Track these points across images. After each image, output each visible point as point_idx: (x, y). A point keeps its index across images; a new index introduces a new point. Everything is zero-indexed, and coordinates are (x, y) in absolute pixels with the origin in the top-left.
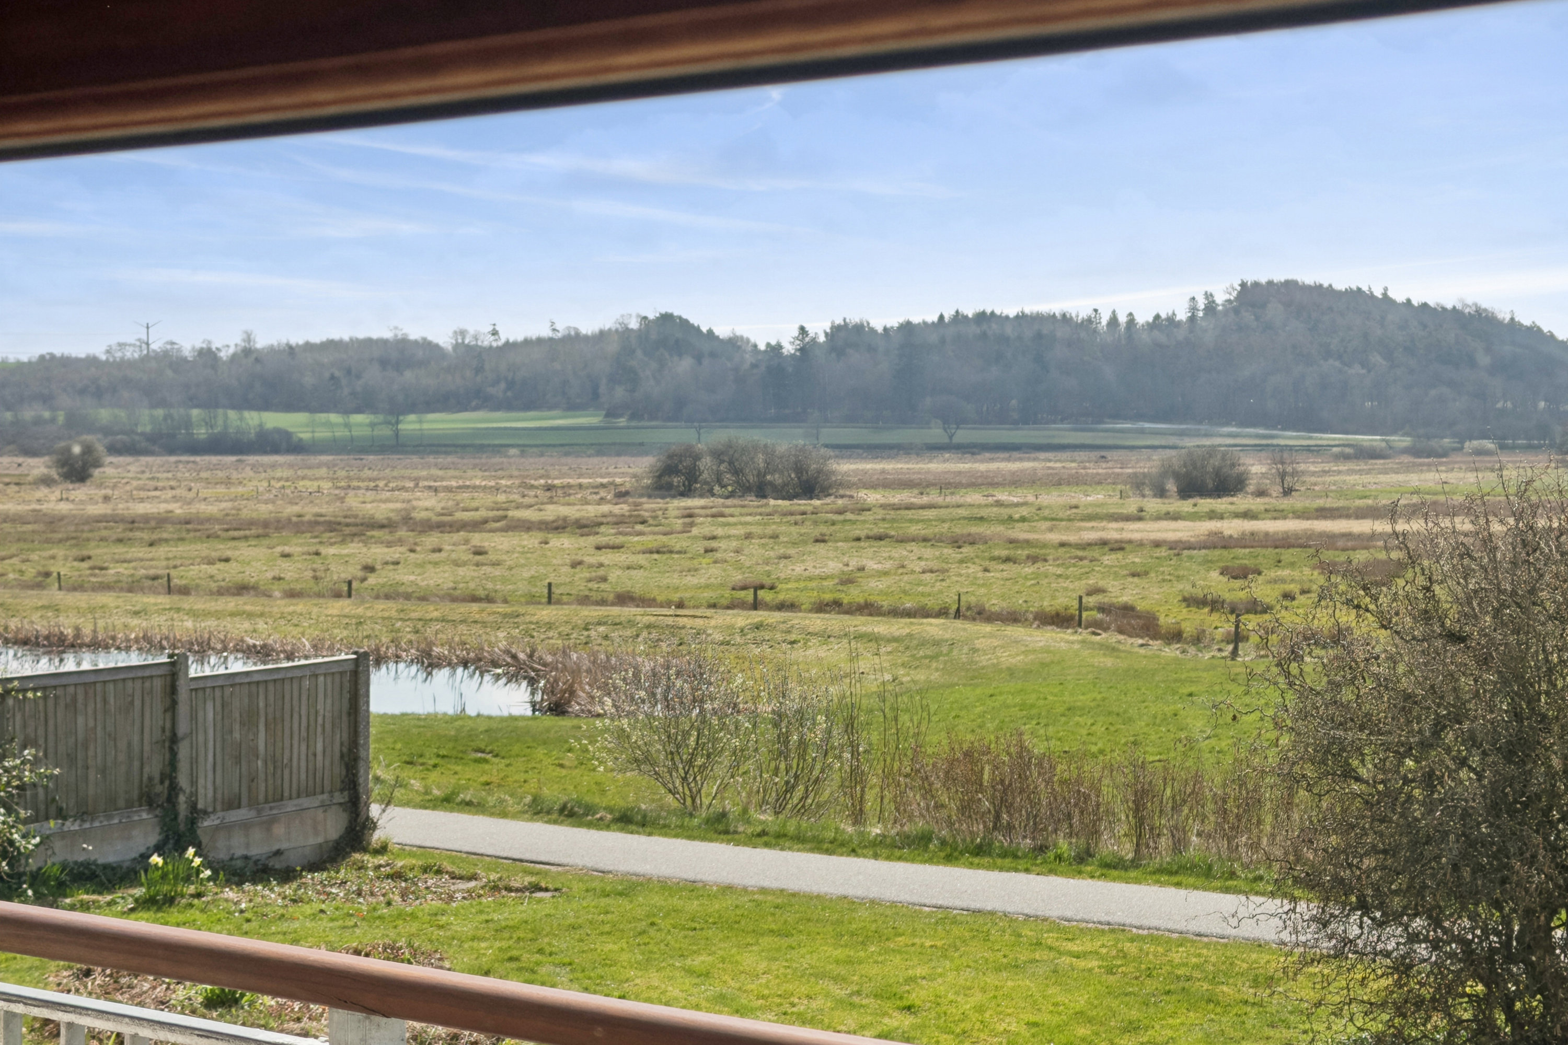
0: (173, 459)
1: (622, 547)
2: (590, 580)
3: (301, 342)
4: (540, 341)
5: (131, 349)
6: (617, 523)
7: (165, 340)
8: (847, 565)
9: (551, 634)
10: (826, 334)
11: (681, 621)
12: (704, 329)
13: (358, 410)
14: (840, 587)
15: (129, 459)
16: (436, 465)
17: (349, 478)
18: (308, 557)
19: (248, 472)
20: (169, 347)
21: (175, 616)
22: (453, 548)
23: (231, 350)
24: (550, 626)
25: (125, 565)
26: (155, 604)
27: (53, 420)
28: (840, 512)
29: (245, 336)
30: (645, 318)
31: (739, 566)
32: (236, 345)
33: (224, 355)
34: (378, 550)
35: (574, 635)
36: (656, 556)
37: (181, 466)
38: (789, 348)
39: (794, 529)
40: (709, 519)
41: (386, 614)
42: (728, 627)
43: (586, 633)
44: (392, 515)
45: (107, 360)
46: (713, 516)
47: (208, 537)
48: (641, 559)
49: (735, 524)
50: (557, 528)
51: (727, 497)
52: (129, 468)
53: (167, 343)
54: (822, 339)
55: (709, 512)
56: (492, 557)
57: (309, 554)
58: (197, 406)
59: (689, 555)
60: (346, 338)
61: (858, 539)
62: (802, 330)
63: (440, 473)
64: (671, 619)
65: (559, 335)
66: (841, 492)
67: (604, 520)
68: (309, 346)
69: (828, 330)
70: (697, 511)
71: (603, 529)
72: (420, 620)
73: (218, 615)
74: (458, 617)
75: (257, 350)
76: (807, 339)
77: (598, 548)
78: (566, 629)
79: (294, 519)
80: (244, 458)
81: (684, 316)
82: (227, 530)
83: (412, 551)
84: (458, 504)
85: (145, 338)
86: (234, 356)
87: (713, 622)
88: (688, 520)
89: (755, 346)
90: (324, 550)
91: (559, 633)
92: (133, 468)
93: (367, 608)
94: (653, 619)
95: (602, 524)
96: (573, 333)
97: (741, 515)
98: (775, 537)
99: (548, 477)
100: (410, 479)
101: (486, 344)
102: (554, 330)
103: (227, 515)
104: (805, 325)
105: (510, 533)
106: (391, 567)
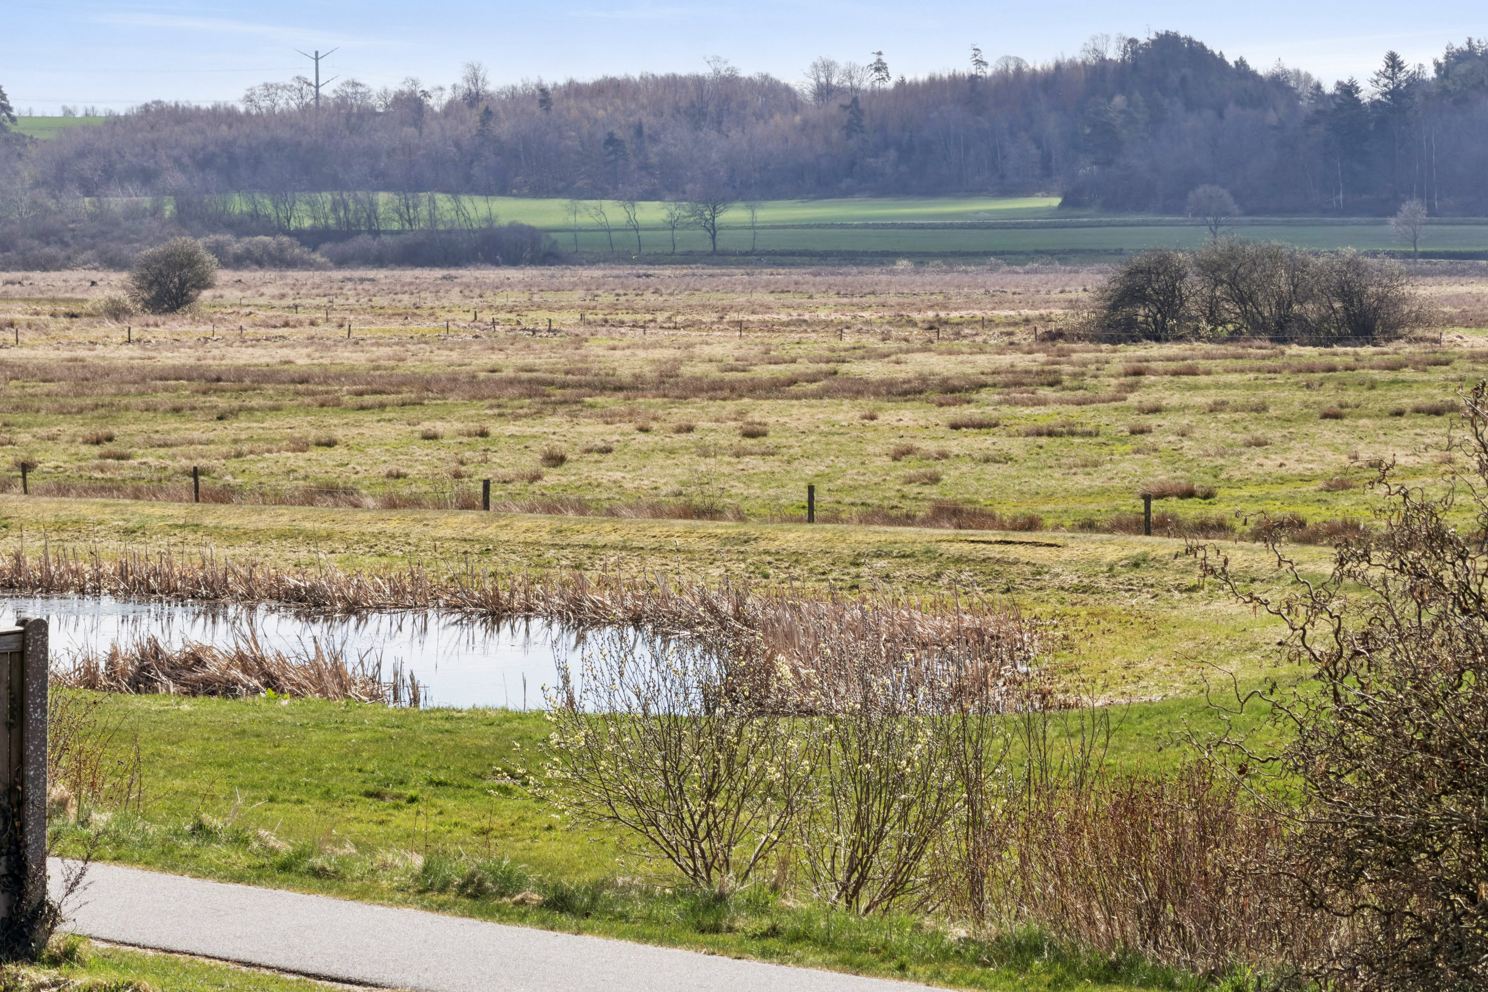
0: (338, 274)
1: (996, 425)
2: (910, 481)
3: (562, 82)
4: (955, 81)
5: (286, 94)
6: (1006, 385)
7: (343, 79)
8: (1356, 458)
9: (796, 572)
10: (1438, 66)
11: (1013, 552)
12: (1231, 60)
13: (651, 195)
14: (1324, 495)
15: (270, 274)
16: (767, 285)
17: (614, 307)
18: (465, 440)
19: (455, 296)
20: (350, 90)
21: (190, 537)
22: (714, 425)
23: (447, 96)
24: (797, 557)
25: (162, 451)
26: (162, 517)
27: (156, 212)
28: (1394, 367)
29: (468, 72)
30: (1133, 41)
31: (1175, 457)
32: (454, 87)
33: (436, 103)
34: (589, 429)
35: (834, 575)
36: (1043, 440)
37: (350, 285)
38: (1368, 92)
39: (1301, 396)
40: (1167, 378)
41: (531, 537)
42: (1089, 563)
43: (853, 570)
44: (647, 369)
45: (248, 113)
46: (1176, 373)
47: (322, 405)
48: (1016, 446)
49: (1207, 387)
50: (905, 393)
51: (1224, 341)
52: (264, 290)
53: (348, 83)
54: (1430, 73)
55: (1173, 366)
56: (769, 441)
57: (469, 435)
58: (387, 188)
59: (1100, 439)
60: (635, 74)
61: (1399, 413)
62: (1394, 62)
63: (769, 299)
64: (997, 547)
65: (989, 72)
66: (1419, 332)
67: (990, 380)
68: (574, 90)
69: (1442, 60)
70: (1153, 365)
71: (984, 394)
72: (586, 546)
73: (257, 537)
74: (650, 543)
75: (490, 96)
76: (1402, 76)
77: (955, 427)
78: (822, 563)
79: (482, 375)
80: (453, 272)
81: (1197, 38)
82: (361, 394)
83: (644, 430)
84: (767, 352)
85: (312, 79)
86: (451, 103)
87: (1065, 554)
88: (1131, 379)
89: (1318, 87)
90: (496, 428)
91: (811, 570)
92: (269, 290)
93: (501, 527)
94: (967, 547)
95: (984, 385)
96: (1012, 68)
97: (1227, 371)
98: (1261, 408)
99: (945, 307)
100: (714, 308)
101: (866, 85)
102: (979, 62)
103: (377, 368)
104: (1397, 52)
105: (826, 401)
106: (596, 456)
